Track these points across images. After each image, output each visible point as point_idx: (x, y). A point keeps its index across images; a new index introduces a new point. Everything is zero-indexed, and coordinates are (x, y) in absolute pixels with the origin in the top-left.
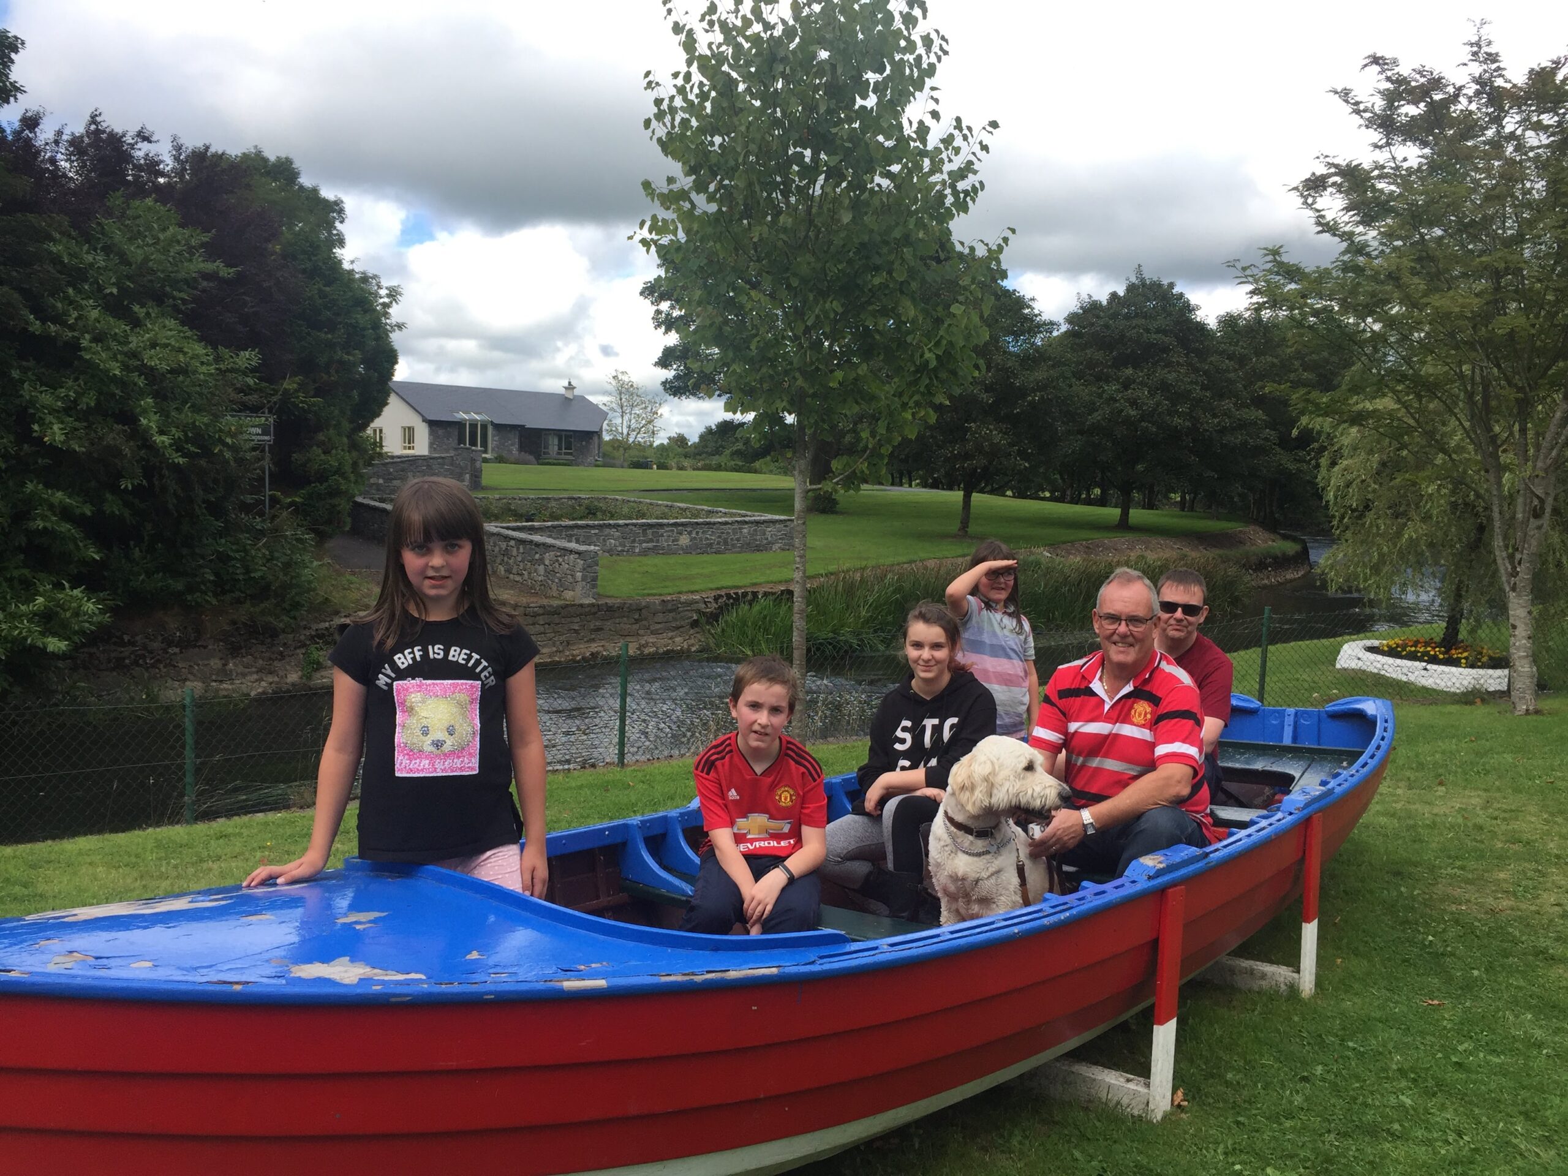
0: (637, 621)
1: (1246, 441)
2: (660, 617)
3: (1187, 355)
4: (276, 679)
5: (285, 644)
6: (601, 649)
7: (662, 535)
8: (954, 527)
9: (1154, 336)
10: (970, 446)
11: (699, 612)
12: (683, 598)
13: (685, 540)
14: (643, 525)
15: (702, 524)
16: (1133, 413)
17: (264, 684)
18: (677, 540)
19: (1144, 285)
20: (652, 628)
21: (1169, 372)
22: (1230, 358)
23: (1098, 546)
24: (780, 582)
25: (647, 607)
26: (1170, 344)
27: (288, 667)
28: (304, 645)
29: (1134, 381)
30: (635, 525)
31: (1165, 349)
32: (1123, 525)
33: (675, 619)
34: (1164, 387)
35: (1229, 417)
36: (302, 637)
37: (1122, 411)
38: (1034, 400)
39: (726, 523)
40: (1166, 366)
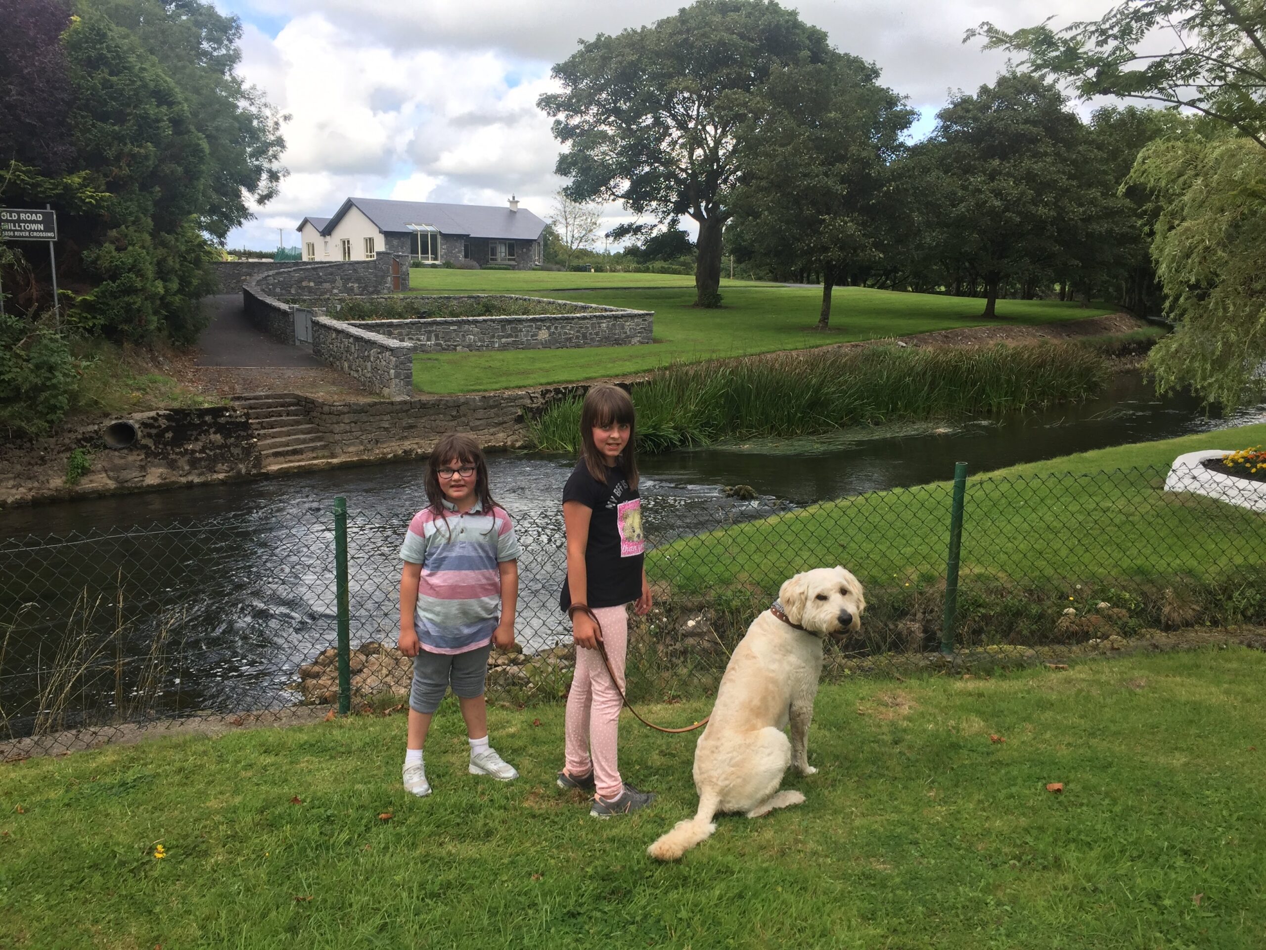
0: (454, 418)
1: (1112, 229)
2: (480, 413)
3: (1054, 145)
4: (36, 484)
5: (46, 449)
6: (415, 446)
7: (521, 331)
8: (816, 319)
9: (1022, 127)
10: (825, 239)
11: (524, 407)
12: (507, 393)
13: (544, 335)
14: (501, 321)
15: (561, 319)
16: (997, 203)
17: (22, 490)
18: (536, 335)
19: (1015, 77)
20: (471, 424)
21: (1036, 162)
22: (1099, 148)
23: (957, 336)
24: (617, 376)
25: (466, 403)
26: (1038, 134)
27: (50, 472)
28: (68, 449)
29: (1000, 173)
30: (493, 321)
31: (1034, 140)
32: (989, 314)
33: (497, 415)
34: (1030, 177)
35: (1095, 206)
36: (67, 441)
37: (986, 202)
38: (888, 189)
39: (584, 318)
40: (1034, 156)
